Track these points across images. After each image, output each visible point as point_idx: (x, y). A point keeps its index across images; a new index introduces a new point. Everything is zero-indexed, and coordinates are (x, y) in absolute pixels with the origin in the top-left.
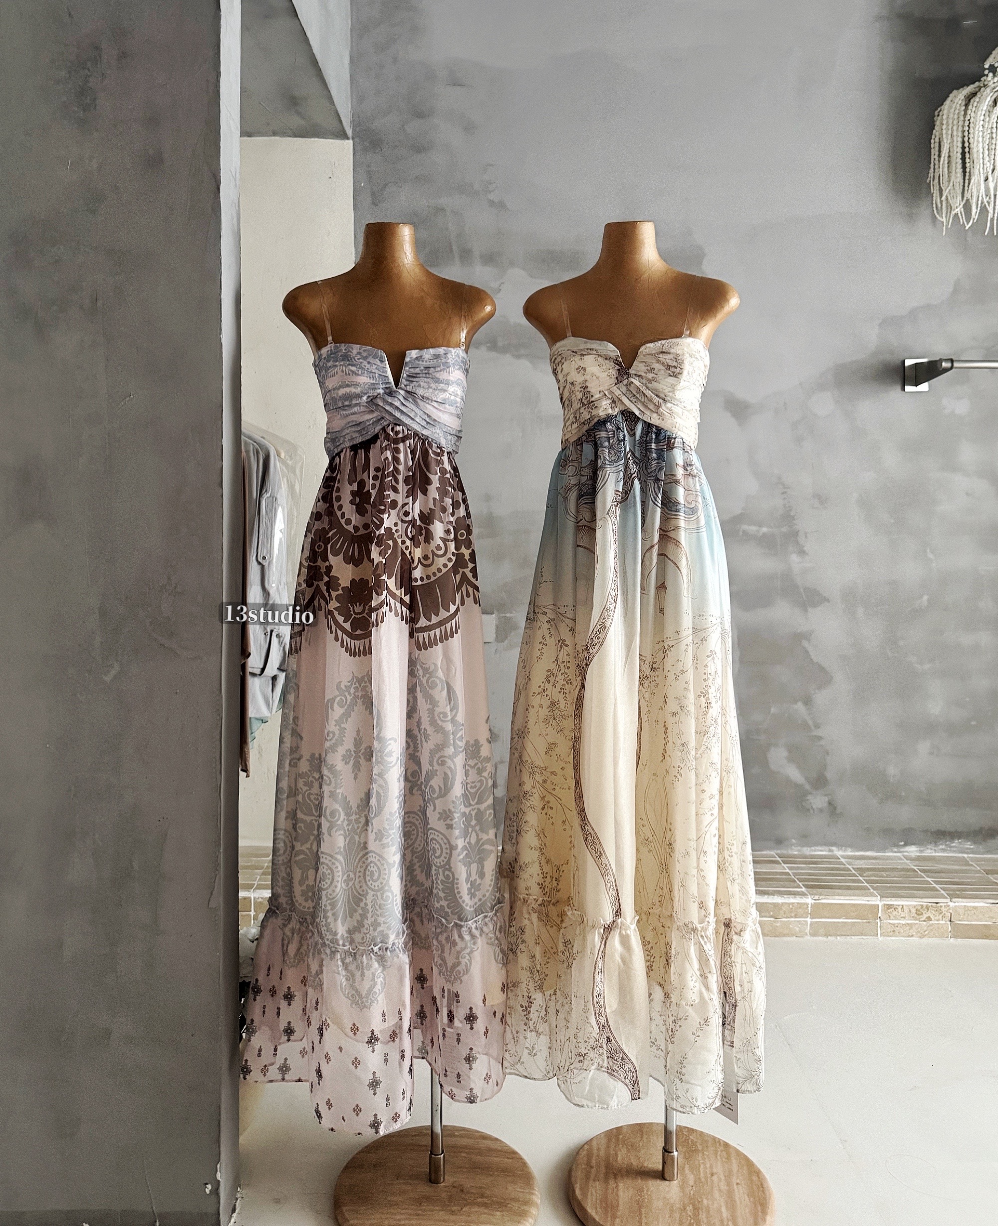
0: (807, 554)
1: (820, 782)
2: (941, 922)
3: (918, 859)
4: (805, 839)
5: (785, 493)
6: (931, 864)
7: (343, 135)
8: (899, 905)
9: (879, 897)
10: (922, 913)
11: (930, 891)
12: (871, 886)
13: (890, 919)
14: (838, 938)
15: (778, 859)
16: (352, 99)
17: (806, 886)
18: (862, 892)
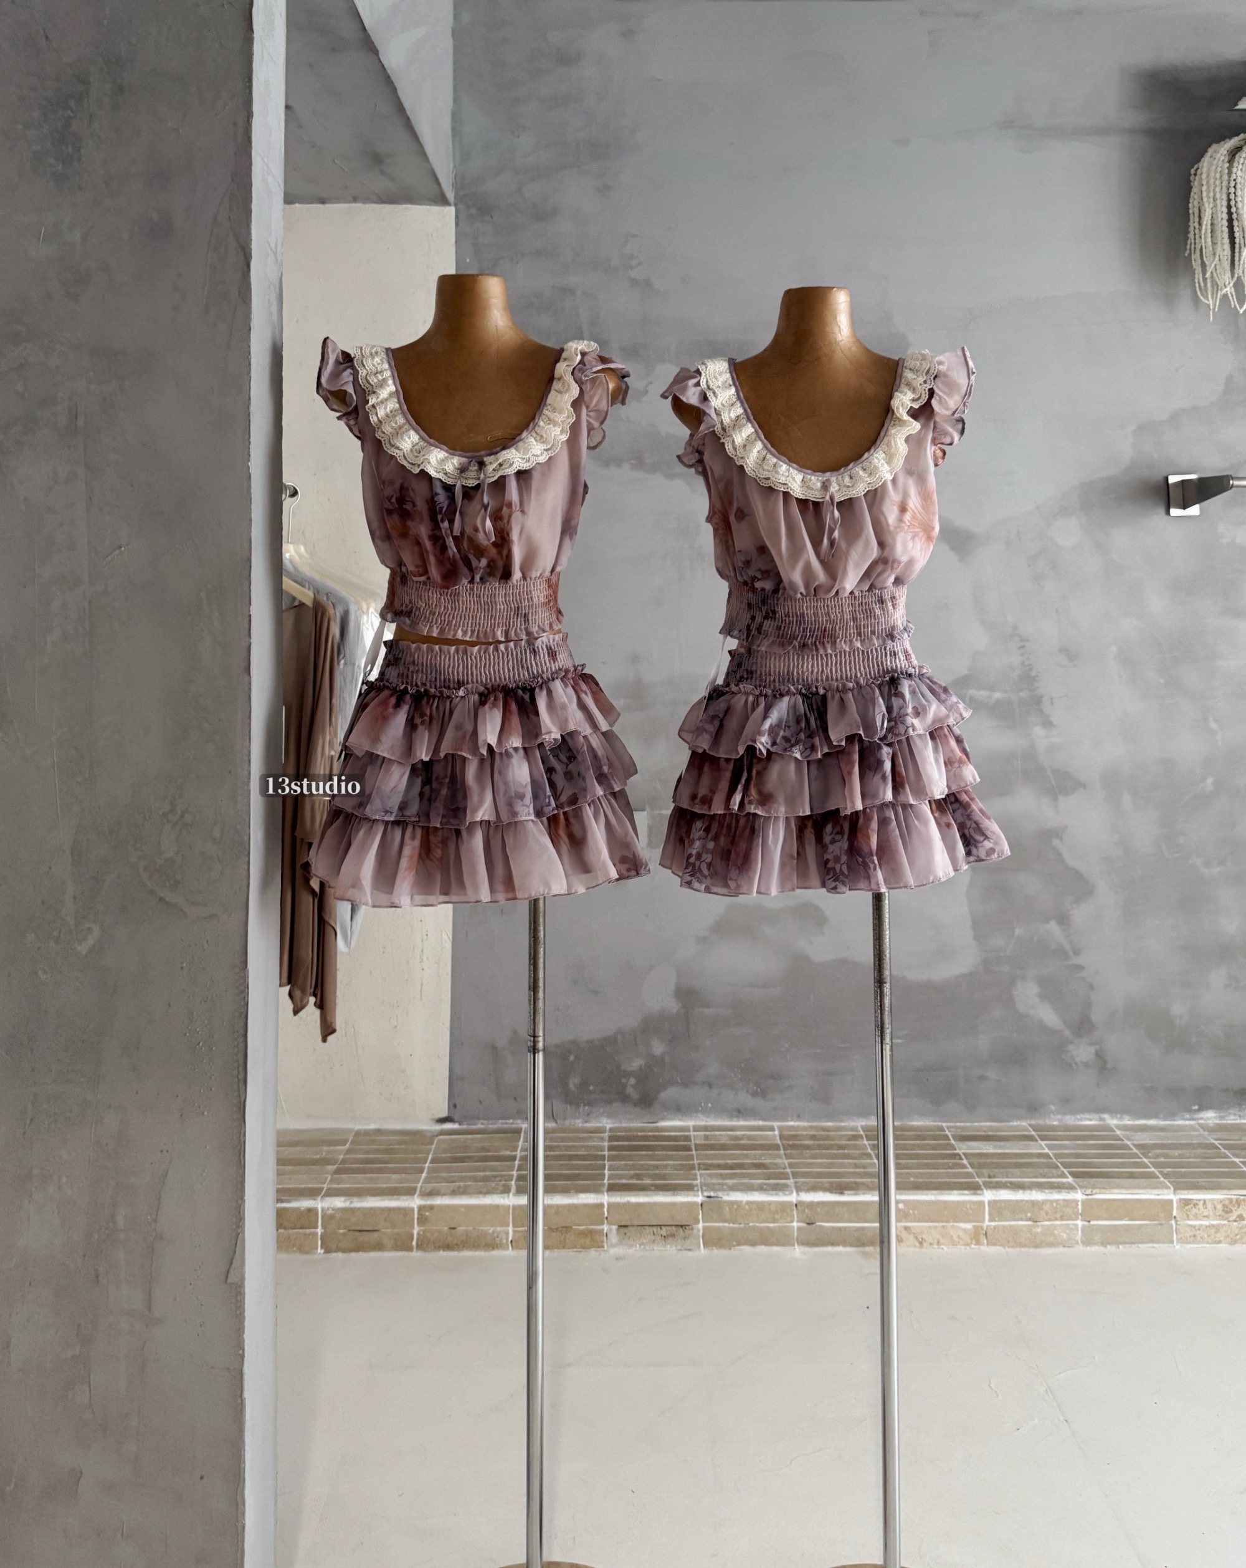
0: (1055, 726)
1: (1083, 1026)
3: (1219, 1128)
4: (1067, 1103)
5: (1023, 647)
6: (1234, 1137)
7: (442, 200)
8: (1200, 1200)
9: (1172, 1188)
10: (1231, 1211)
11: (1241, 1178)
12: (1161, 1173)
13: (1188, 1218)
14: (1121, 1247)
15: (1033, 1133)
16: (454, 155)
17: (1074, 1175)
18: (1149, 1181)
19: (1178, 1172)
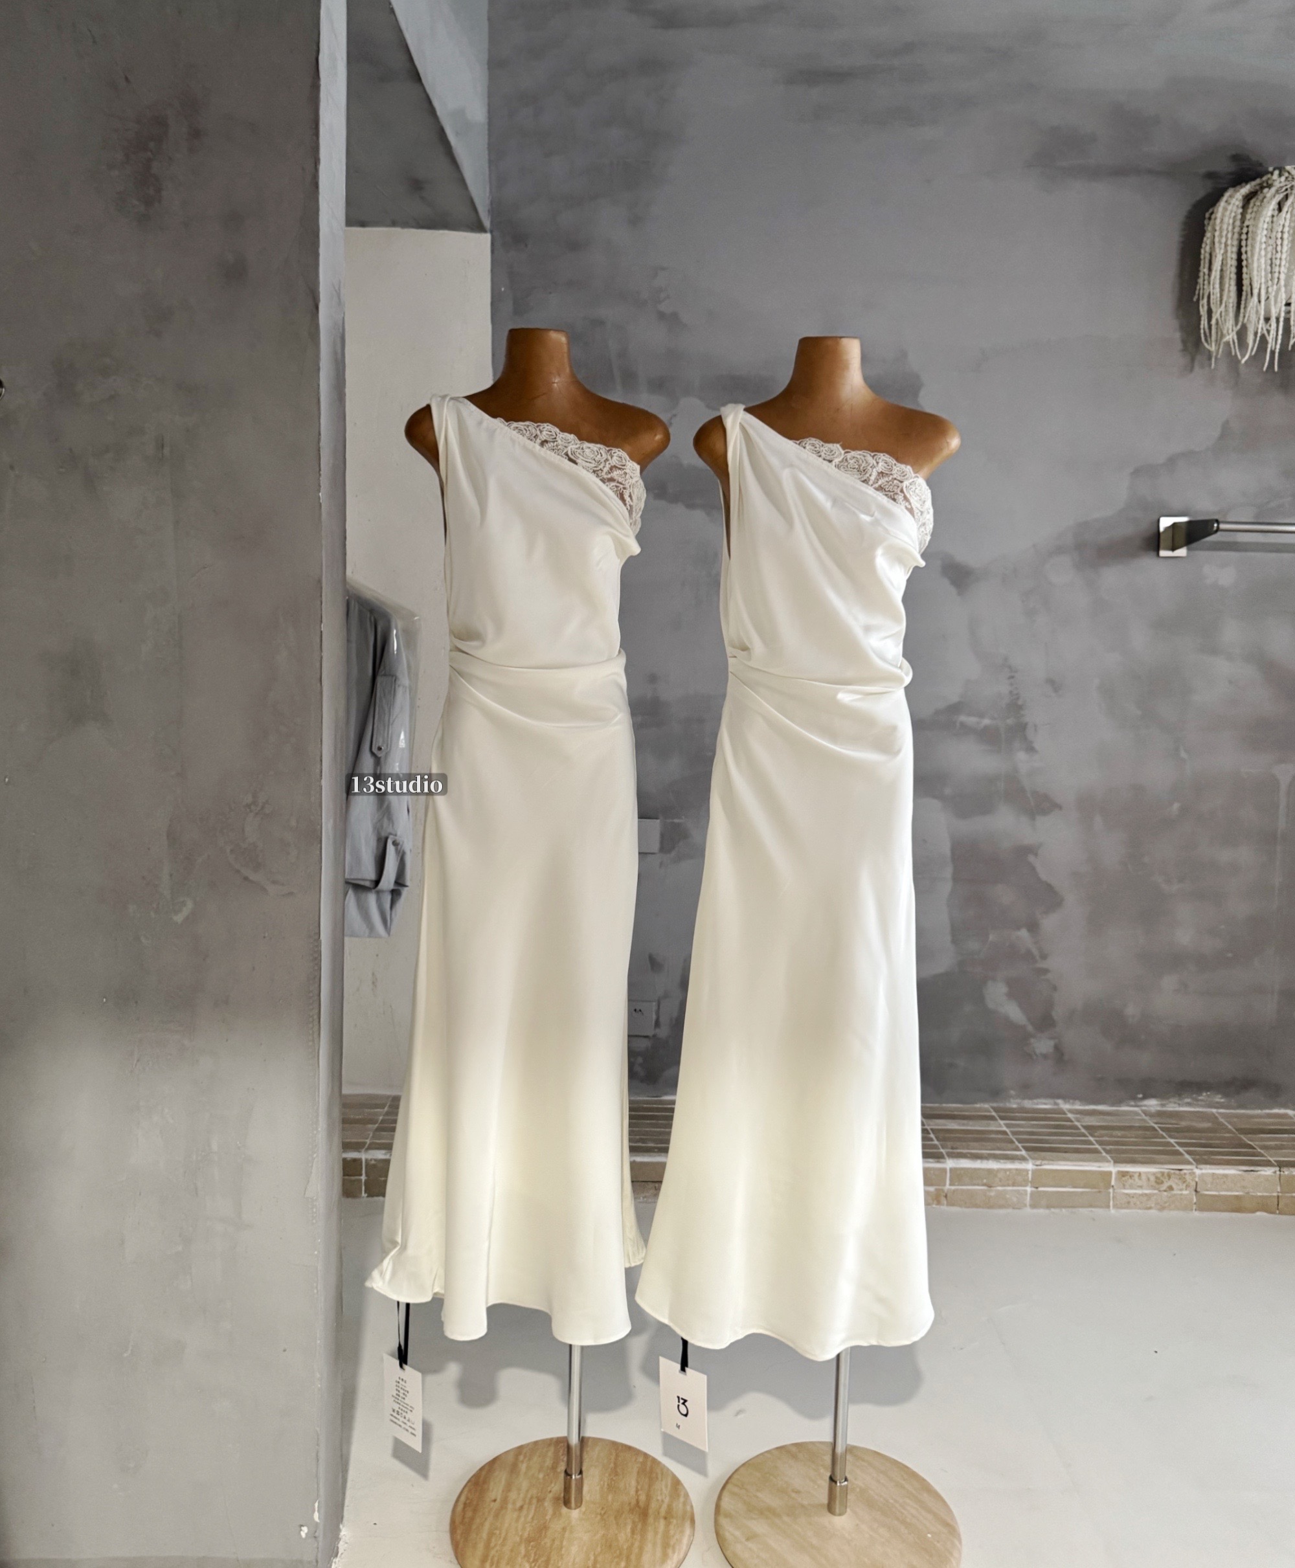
0: (1038, 751)
1: (1045, 1022)
2: (1185, 1192)
3: (1160, 1114)
4: (1026, 1090)
5: (1012, 677)
6: (1174, 1122)
7: (479, 228)
8: (1135, 1173)
9: (1112, 1162)
10: (1162, 1182)
11: (1173, 1155)
12: (1104, 1149)
13: (1125, 1188)
14: (1064, 1210)
15: (994, 1114)
16: (490, 182)
17: (1027, 1149)
18: (1094, 1155)
19: (1119, 1149)
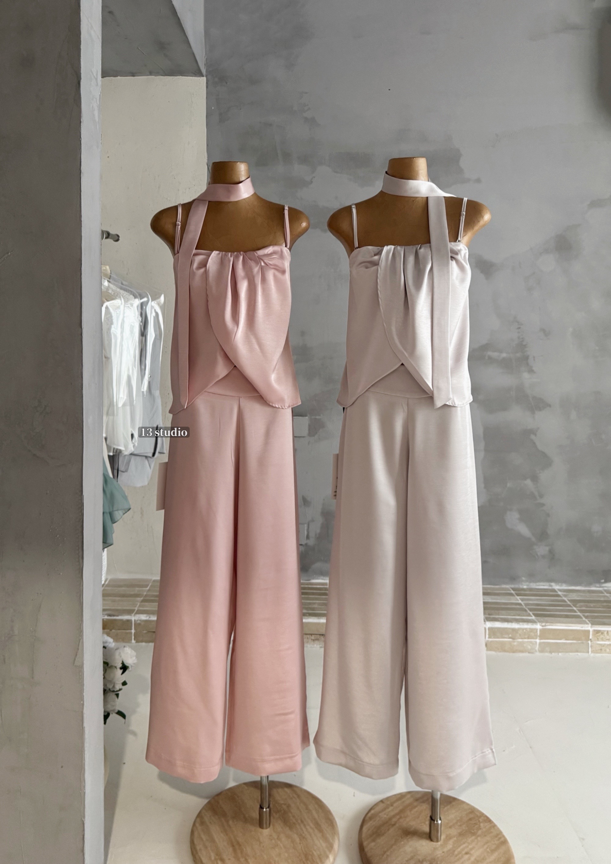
0: (535, 373)
1: (543, 536)
4: (532, 577)
5: (519, 328)
7: (199, 73)
8: (605, 631)
9: (590, 625)
12: (584, 616)
13: (598, 640)
14: (560, 654)
15: (512, 592)
16: (206, 49)
17: (536, 615)
18: (577, 620)
19: (593, 616)
